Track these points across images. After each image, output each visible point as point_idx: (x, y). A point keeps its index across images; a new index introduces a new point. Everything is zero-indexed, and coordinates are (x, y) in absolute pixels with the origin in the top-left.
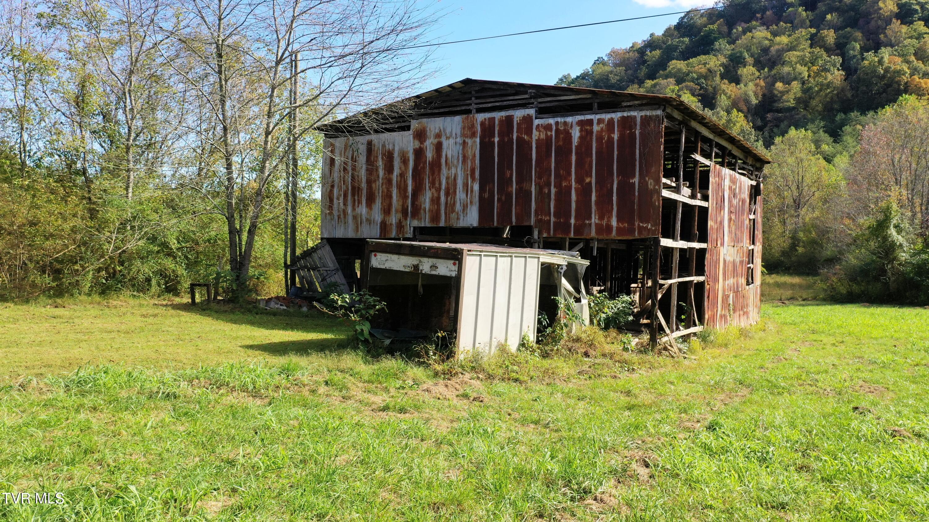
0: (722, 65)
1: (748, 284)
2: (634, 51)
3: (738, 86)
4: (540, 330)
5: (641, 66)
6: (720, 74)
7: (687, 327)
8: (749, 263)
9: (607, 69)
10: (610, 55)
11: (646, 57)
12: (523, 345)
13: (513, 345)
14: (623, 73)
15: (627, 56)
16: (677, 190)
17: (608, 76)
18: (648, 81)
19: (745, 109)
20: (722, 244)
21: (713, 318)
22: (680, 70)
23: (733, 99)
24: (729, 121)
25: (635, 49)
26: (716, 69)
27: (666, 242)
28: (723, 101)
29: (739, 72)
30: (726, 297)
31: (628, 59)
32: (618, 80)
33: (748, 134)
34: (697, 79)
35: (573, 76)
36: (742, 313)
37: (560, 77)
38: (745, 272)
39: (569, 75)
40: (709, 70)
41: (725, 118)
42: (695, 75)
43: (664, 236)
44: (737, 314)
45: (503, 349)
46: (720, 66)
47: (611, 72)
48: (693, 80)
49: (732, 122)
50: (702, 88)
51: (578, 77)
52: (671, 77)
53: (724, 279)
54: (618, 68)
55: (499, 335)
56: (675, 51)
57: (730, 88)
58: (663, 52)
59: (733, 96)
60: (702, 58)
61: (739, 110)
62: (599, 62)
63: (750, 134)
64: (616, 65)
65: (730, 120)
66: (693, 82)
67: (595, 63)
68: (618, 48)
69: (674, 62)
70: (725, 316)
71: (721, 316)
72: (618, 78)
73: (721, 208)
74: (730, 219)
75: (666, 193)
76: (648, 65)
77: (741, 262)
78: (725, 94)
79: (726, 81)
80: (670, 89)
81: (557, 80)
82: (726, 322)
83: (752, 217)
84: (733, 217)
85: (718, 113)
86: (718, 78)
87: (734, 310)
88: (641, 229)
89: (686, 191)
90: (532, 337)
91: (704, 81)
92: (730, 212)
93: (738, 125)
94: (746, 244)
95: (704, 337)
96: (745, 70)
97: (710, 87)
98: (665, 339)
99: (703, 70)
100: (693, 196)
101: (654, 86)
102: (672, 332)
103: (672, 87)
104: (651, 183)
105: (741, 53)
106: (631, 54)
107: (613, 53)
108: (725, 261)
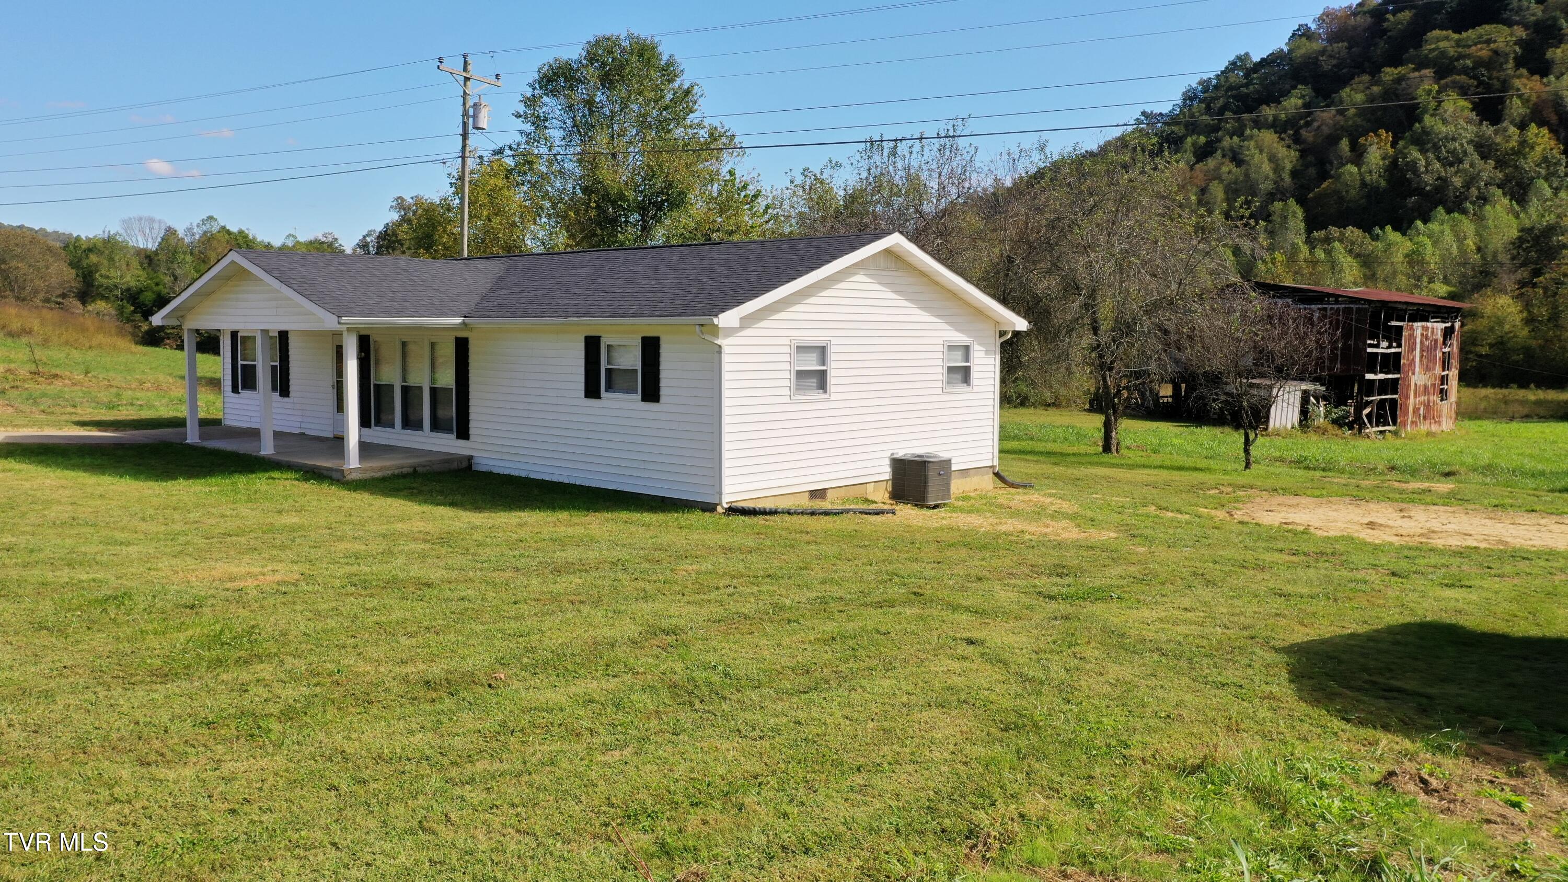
0: (1519, 42)
1: (1442, 400)
2: (1365, 13)
3: (1545, 80)
4: (1301, 421)
5: (1377, 40)
6: (1515, 59)
7: (1384, 425)
8: (1442, 384)
9: (1317, 45)
10: (1321, 20)
11: (1385, 25)
12: (1292, 428)
13: (1289, 426)
14: (1344, 53)
15: (1352, 21)
16: (1377, 346)
17: (1317, 58)
18: (1388, 70)
19: (1554, 119)
20: (1414, 373)
21: (1404, 424)
22: (1443, 53)
23: (1535, 104)
24: (1523, 143)
25: (1365, 9)
26: (1508, 49)
27: (1369, 376)
28: (1516, 108)
29: (1549, 54)
30: (1416, 410)
31: (1354, 28)
32: (1334, 66)
33: (1555, 164)
34: (1474, 68)
35: (1256, 58)
36: (1433, 421)
37: (1232, 58)
38: (1438, 391)
39: (1247, 54)
40: (1496, 52)
41: (1516, 137)
42: (1469, 62)
43: (1368, 372)
44: (1428, 422)
45: (1285, 428)
46: (1515, 44)
47: (1323, 52)
48: (1465, 71)
49: (1528, 145)
50: (1481, 83)
51: (1263, 59)
52: (1426, 67)
53: (1415, 397)
54: (1335, 45)
55: (1284, 422)
56: (1439, 13)
57: (1530, 85)
58: (1415, 15)
59: (1534, 98)
60: (1485, 30)
61: (1540, 124)
62: (1303, 34)
63: (1558, 163)
64: (1333, 38)
65: (1525, 141)
66: (1467, 74)
67: (1294, 35)
68: (1337, 7)
69: (1436, 33)
70: (1416, 422)
71: (1412, 422)
72: (1335, 62)
73: (1413, 349)
74: (1422, 356)
75: (1369, 350)
76: (1389, 37)
77: (1434, 385)
78: (1520, 96)
79: (1524, 71)
80: (1424, 90)
81: (1227, 64)
82: (1416, 425)
83: (1447, 350)
84: (1425, 354)
85: (1505, 130)
86: (1511, 64)
87: (1425, 418)
88: (1354, 369)
89: (1385, 344)
90: (1297, 424)
91: (1485, 73)
92: (1422, 351)
93: (1538, 149)
94: (1438, 371)
95: (1395, 433)
96: (1559, 51)
97: (1495, 82)
98: (1367, 431)
99: (1484, 52)
100: (1390, 347)
101: (1399, 80)
102: (1372, 427)
103: (1427, 87)
104: (1361, 344)
105: (1555, 19)
106: (1358, 18)
107: (1327, 17)
108: (1416, 385)
